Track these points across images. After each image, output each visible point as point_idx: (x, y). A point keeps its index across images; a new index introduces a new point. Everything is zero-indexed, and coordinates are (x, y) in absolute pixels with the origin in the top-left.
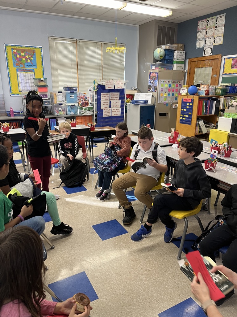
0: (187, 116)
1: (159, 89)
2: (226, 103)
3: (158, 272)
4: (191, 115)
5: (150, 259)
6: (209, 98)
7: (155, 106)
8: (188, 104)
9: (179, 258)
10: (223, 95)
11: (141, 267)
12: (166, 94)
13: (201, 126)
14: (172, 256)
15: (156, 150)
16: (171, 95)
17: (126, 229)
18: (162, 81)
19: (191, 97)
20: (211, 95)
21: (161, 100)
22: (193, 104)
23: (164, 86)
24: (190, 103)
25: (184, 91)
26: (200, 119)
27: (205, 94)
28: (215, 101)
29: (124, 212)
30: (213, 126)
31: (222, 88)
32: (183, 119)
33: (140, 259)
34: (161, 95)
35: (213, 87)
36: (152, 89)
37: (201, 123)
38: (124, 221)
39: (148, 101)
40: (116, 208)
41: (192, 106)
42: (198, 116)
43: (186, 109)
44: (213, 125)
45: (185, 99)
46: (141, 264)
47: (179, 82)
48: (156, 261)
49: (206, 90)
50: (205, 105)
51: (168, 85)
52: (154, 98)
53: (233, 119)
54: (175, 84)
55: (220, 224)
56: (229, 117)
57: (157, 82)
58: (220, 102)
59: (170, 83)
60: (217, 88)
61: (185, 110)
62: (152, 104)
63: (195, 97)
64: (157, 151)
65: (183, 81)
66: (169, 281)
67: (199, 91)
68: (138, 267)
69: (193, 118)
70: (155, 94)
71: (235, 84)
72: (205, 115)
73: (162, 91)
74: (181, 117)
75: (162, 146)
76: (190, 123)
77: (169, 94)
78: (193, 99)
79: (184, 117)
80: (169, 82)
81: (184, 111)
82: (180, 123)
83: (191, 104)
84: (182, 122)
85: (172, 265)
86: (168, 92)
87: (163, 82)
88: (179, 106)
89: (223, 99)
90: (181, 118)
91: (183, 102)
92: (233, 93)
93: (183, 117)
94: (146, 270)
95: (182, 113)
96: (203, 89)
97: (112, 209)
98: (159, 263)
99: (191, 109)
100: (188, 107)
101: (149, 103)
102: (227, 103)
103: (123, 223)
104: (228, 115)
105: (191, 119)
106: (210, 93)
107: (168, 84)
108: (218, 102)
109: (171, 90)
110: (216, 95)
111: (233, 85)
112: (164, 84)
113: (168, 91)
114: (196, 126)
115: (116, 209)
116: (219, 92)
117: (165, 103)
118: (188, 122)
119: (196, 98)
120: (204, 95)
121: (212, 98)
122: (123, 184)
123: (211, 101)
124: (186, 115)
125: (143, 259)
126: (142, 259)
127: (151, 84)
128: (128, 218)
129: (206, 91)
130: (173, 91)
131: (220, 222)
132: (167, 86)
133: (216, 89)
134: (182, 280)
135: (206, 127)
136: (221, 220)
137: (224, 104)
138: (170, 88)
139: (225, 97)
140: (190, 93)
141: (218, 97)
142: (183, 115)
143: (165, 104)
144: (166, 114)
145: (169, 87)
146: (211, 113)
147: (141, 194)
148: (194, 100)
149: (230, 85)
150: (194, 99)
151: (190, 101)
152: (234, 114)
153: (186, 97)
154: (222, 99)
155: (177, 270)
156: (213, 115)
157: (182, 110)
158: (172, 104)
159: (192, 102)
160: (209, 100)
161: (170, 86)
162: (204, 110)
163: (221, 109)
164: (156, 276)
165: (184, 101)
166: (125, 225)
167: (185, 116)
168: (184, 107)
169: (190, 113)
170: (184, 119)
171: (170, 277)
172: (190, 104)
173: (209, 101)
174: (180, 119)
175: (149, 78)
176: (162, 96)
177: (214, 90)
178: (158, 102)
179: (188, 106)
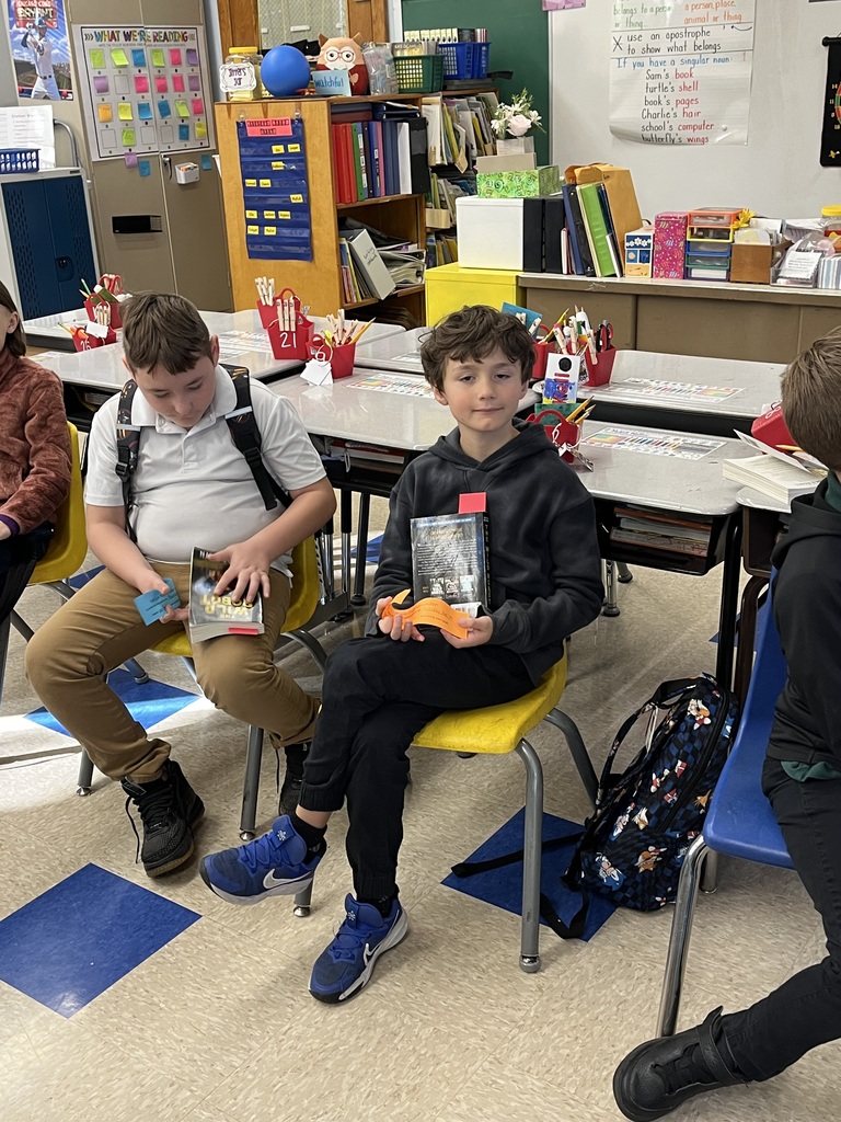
0: (285, 215)
1: (83, 77)
2: (455, 130)
3: (465, 1081)
4: (304, 208)
5: (386, 1023)
6: (375, 109)
7: (87, 182)
8: (278, 149)
9: (534, 959)
10: (432, 92)
11: (364, 1088)
12: (126, 109)
13: (365, 262)
14: (490, 966)
15: (248, 409)
16: (155, 112)
17: (178, 901)
18: (92, 31)
19: (287, 110)
20: (377, 93)
21: (107, 145)
22: (303, 147)
23: (109, 63)
24: (285, 141)
25: (239, 81)
26: (350, 221)
27: (354, 90)
28: (406, 125)
29: (134, 808)
30: (414, 254)
31: (423, 54)
32: (261, 231)
33: (336, 1048)
34: (100, 115)
35: (381, 51)
36: (39, 86)
37: (362, 242)
38: (151, 861)
39: (37, 151)
40: (62, 797)
41: (301, 158)
42: (342, 206)
43: (272, 175)
44: (413, 248)
45: (253, 124)
46: (353, 1074)
47: (185, 39)
48: (425, 1024)
49: (351, 66)
50: (361, 146)
51: (130, 53)
52: (62, 133)
53: (526, 202)
54: (166, 47)
55: (696, 726)
56: (502, 193)
57: (66, 39)
58: (429, 127)
59: (137, 43)
60: (398, 54)
61: (265, 183)
62: (65, 171)
63: (306, 104)
64: (252, 413)
65: (201, 29)
66: (538, 1104)
67: (317, 75)
68: (345, 1094)
69: (318, 224)
70: (70, 111)
71: (473, 31)
72: (373, 200)
73: (103, 90)
74: (250, 222)
75: (267, 380)
76: (302, 249)
77: (143, 108)
78: (301, 121)
79: (270, 223)
80: (128, 37)
81: (258, 189)
82: (252, 255)
83: (294, 148)
84: (260, 248)
85: (510, 1012)
86: (138, 98)
87: (99, 37)
88: (228, 163)
89: (437, 109)
90: (254, 230)
91: (244, 141)
92: (472, 77)
93: (261, 223)
94: (396, 1095)
95: (253, 200)
96: (337, 61)
97: (40, 810)
98: (442, 1027)
99: (297, 176)
100: (278, 165)
101: (49, 164)
102: (459, 127)
103: (147, 869)
104: (497, 186)
105: (308, 226)
106: (372, 82)
107: (129, 50)
108: (419, 125)
109: (151, 84)
110: (401, 91)
111: (466, 36)
112: (107, 49)
113: (133, 88)
114: (342, 262)
115: (63, 805)
116: (414, 74)
117: (132, 160)
118: (291, 245)
119: (316, 115)
120: (349, 95)
121: (389, 107)
122: (97, 642)
123: (388, 125)
124: (276, 208)
125: (352, 1040)
126: (345, 1043)
127: (26, 56)
128: (171, 833)
129: (352, 72)
130: (162, 89)
131: (694, 713)
132: (122, 58)
133: (396, 59)
134: (597, 1074)
135: (389, 262)
136: (693, 701)
137: (447, 135)
138: (144, 72)
139: (444, 97)
140: (275, 89)
141: (414, 101)
142: (261, 215)
143: (131, 167)
144: (147, 218)
145: (136, 65)
146: (397, 190)
147: (256, 679)
148: (307, 126)
149: (455, 35)
150: (305, 117)
151: (287, 131)
152: (524, 178)
153: (256, 113)
154: (433, 109)
155: (546, 1030)
156: (407, 199)
157: (251, 183)
158: (169, 165)
159: (298, 135)
160: (375, 119)
161: (139, 61)
162: (364, 176)
163: (439, 162)
164: (464, 1106)
165: (252, 132)
166: (160, 878)
167: (269, 215)
168: (259, 169)
169: (297, 198)
170: (270, 231)
171: (532, 1081)
172: (286, 149)
173: (379, 124)
174: (248, 236)
175: (7, 19)
176: (110, 121)
177: (389, 62)
178: (95, 158)
179: (278, 157)
